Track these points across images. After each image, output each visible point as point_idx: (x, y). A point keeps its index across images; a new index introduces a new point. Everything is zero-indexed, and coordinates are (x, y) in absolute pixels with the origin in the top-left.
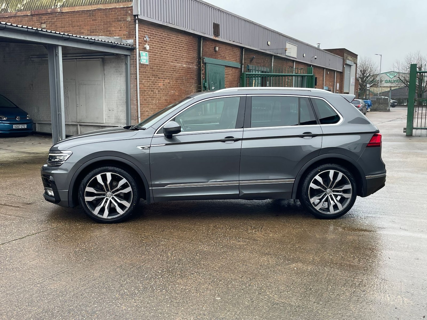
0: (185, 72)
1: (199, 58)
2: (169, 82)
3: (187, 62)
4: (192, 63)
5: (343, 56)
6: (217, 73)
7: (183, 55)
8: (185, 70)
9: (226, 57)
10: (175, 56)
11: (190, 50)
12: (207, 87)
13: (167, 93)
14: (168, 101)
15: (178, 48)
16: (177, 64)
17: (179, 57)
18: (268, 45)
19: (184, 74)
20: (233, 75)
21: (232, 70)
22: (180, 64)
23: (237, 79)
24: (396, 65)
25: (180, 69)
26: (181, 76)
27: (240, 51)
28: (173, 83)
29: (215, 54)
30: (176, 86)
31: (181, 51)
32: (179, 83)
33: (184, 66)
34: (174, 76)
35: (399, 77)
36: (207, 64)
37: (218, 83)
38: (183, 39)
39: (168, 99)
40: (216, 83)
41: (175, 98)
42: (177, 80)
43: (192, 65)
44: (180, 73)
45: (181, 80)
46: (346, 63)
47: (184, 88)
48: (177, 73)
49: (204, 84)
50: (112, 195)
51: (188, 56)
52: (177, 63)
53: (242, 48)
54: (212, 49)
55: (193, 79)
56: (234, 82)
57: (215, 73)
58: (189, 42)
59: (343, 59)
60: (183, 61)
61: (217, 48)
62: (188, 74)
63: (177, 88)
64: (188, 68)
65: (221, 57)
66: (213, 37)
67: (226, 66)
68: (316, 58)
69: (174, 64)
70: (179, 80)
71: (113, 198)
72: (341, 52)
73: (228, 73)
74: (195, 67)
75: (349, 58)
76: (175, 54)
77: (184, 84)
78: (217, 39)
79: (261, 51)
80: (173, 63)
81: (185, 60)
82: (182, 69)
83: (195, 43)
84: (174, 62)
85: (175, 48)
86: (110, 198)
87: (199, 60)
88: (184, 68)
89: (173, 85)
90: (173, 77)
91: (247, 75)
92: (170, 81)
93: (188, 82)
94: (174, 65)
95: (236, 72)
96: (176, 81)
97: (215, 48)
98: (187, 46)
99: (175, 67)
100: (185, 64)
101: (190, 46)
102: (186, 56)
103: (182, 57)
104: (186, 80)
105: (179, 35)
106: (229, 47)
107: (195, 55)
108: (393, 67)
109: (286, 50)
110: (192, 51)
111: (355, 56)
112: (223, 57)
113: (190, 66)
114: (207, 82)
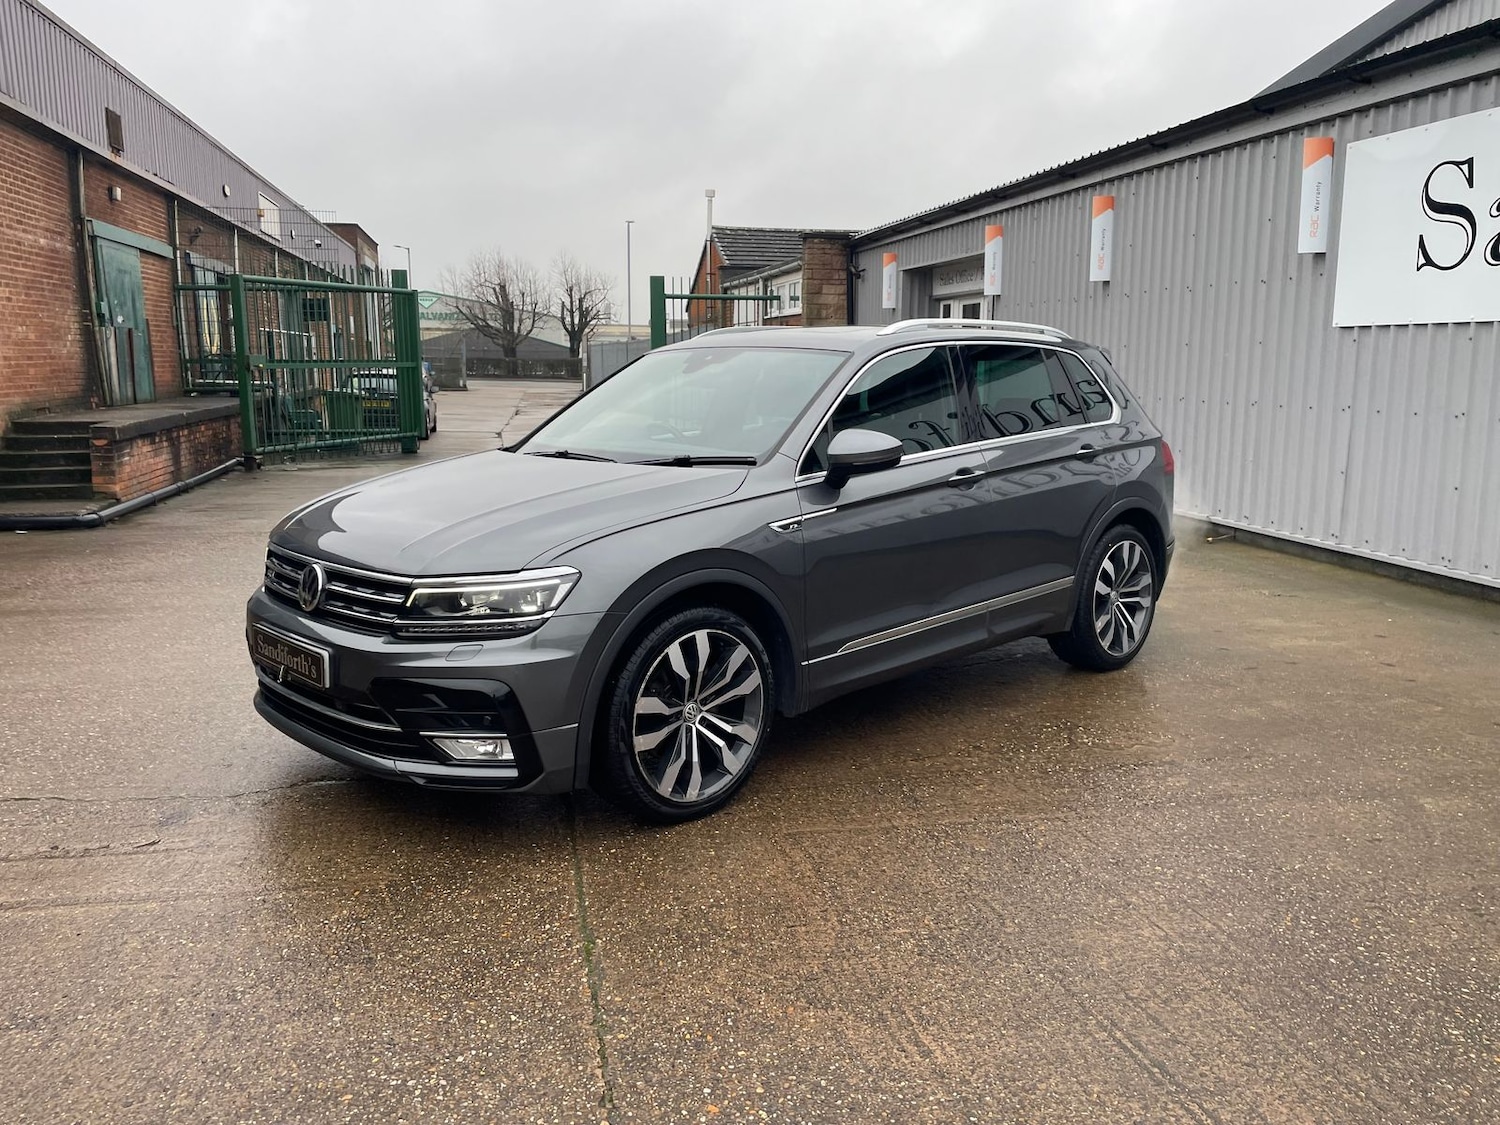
0: (47, 264)
1: (78, 219)
2: (7, 295)
3: (47, 230)
4: (60, 234)
5: (355, 245)
6: (125, 272)
7: (35, 206)
8: (46, 257)
9: (135, 223)
10: (18, 208)
11: (50, 191)
12: (107, 316)
13: (7, 333)
14: (13, 363)
15: (23, 181)
16: (22, 235)
17: (27, 211)
18: (225, 195)
19: (45, 270)
20: (157, 281)
21: (153, 265)
22: (30, 237)
23: (169, 293)
24: (447, 275)
25: (30, 253)
26: (36, 275)
27: (165, 207)
28: (18, 301)
29: (111, 211)
30: (29, 309)
31: (28, 190)
32: (33, 302)
33: (42, 241)
34: (18, 276)
35: (457, 307)
36: (99, 242)
37: (130, 304)
38: (33, 151)
39: (11, 354)
40: (125, 303)
41: (30, 351)
42: (28, 288)
43: (61, 241)
44: (34, 267)
45: (37, 289)
46: (362, 263)
47: (48, 317)
48: (24, 266)
49: (99, 307)
50: (701, 711)
51: (50, 211)
52: (24, 231)
53: (170, 197)
54: (103, 194)
55: (68, 287)
56: (162, 302)
57: (120, 271)
58: (48, 164)
59: (356, 252)
60: (36, 227)
61: (118, 192)
62: (53, 272)
63: (31, 316)
64: (52, 251)
65: (125, 219)
66: (107, 154)
67: (142, 251)
68: (319, 245)
69: (16, 233)
70: (33, 288)
71: (704, 721)
72: (350, 233)
73: (147, 273)
74: (70, 248)
75: (366, 250)
76: (14, 199)
77: (47, 304)
78: (118, 161)
79: (212, 210)
80: (12, 232)
81: (42, 224)
82: (37, 255)
83: (61, 169)
84: (16, 229)
85: (15, 178)
86: (694, 723)
87: (75, 226)
88: (42, 248)
89: (20, 308)
90: (16, 280)
91: (246, 281)
92: (10, 292)
93: (56, 299)
94: (15, 236)
95: (162, 272)
96: (26, 295)
97: (110, 191)
98: (44, 175)
99: (19, 243)
100: (45, 238)
101: (49, 178)
102: (44, 209)
103: (33, 212)
104: (50, 291)
105: (18, 137)
106: (139, 192)
107: (64, 208)
108: (442, 282)
109: (260, 216)
110: (57, 194)
111: (374, 245)
112: (131, 221)
113: (58, 245)
114: (105, 299)
